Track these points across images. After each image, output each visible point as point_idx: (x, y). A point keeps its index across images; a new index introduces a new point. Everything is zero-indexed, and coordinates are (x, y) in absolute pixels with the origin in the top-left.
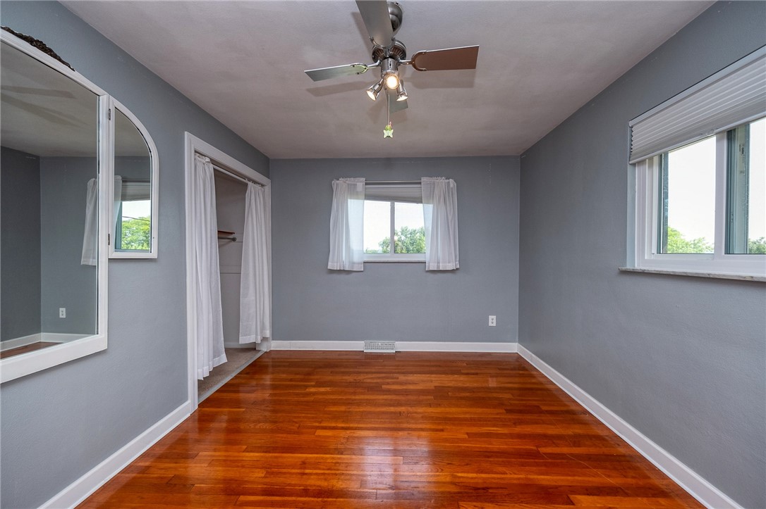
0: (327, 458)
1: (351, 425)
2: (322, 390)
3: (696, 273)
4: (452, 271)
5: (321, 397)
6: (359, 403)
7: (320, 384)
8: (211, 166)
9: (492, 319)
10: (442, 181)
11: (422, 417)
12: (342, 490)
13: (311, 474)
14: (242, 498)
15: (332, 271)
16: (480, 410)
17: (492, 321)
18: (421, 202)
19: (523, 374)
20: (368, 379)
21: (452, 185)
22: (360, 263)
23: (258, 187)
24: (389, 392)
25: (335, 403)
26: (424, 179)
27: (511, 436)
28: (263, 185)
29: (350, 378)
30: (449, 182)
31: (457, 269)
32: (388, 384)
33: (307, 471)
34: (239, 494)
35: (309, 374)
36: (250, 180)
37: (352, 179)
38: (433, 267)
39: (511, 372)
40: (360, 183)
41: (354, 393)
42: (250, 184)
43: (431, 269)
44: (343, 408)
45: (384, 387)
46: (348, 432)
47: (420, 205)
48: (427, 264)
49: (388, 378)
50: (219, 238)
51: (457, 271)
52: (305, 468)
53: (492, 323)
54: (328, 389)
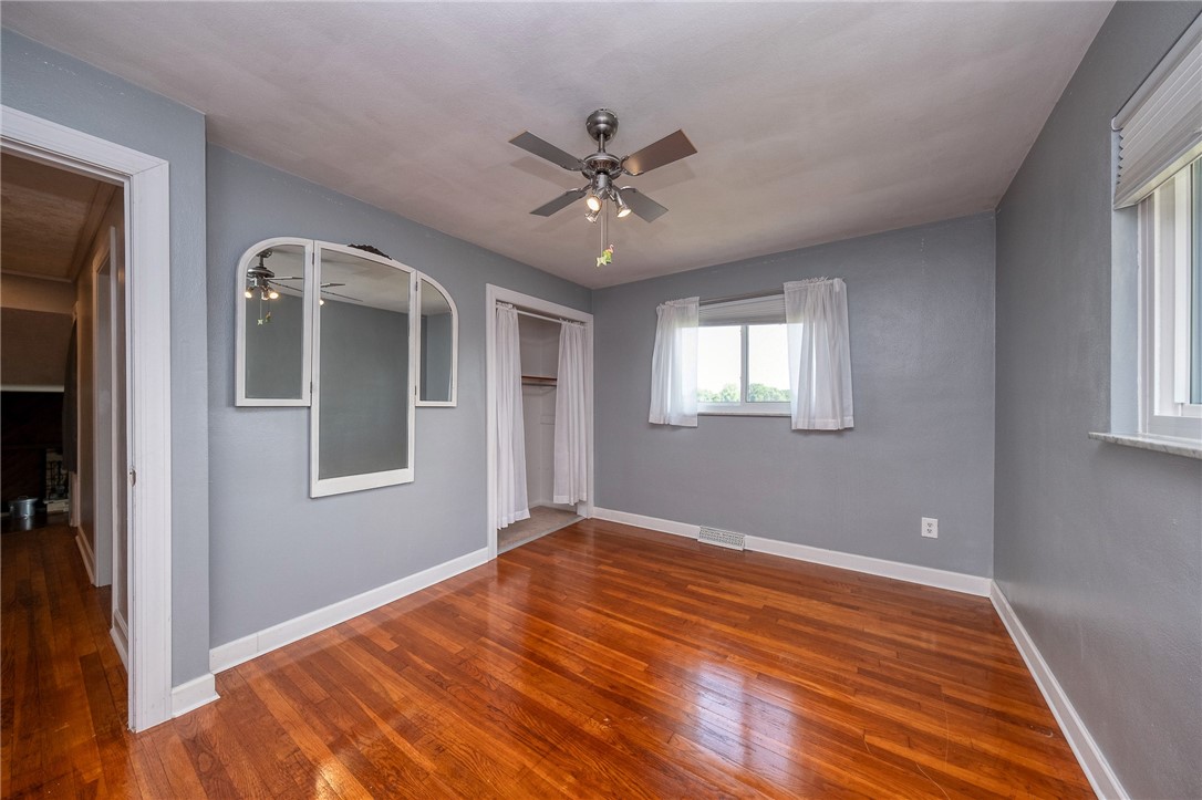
0: (571, 636)
1: (618, 615)
2: (615, 570)
3: (1179, 449)
4: (838, 432)
5: (607, 577)
6: (645, 596)
7: (616, 564)
8: (516, 311)
9: (930, 525)
10: (821, 284)
11: (712, 635)
12: (562, 667)
13: (546, 643)
14: (483, 639)
15: (654, 426)
16: (811, 654)
17: (930, 527)
18: (785, 322)
19: (962, 633)
20: (676, 573)
21: (837, 288)
22: (693, 416)
23: (575, 325)
24: (693, 594)
25: (618, 588)
26: (788, 286)
27: (832, 702)
28: (582, 323)
29: (655, 566)
30: (832, 285)
31: (850, 429)
32: (699, 585)
33: (545, 640)
34: (482, 635)
35: (615, 551)
36: (565, 319)
37: (681, 300)
38: (800, 423)
39: (935, 623)
40: (693, 303)
41: (647, 584)
42: (564, 323)
43: (800, 427)
44: (622, 596)
45: (689, 587)
46: (610, 620)
47: (784, 325)
48: (793, 420)
49: (702, 577)
50: (523, 384)
51: (848, 433)
52: (544, 636)
53: (929, 531)
54: (622, 572)
